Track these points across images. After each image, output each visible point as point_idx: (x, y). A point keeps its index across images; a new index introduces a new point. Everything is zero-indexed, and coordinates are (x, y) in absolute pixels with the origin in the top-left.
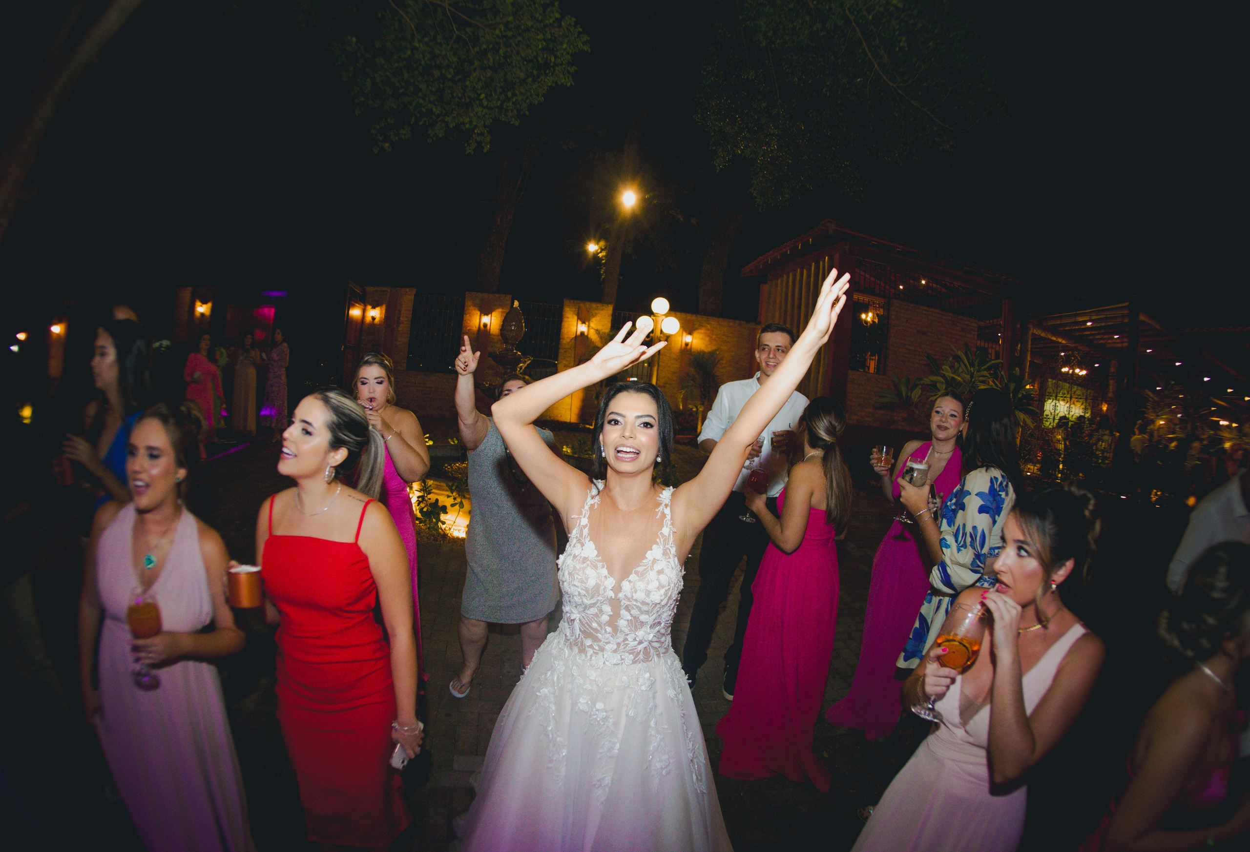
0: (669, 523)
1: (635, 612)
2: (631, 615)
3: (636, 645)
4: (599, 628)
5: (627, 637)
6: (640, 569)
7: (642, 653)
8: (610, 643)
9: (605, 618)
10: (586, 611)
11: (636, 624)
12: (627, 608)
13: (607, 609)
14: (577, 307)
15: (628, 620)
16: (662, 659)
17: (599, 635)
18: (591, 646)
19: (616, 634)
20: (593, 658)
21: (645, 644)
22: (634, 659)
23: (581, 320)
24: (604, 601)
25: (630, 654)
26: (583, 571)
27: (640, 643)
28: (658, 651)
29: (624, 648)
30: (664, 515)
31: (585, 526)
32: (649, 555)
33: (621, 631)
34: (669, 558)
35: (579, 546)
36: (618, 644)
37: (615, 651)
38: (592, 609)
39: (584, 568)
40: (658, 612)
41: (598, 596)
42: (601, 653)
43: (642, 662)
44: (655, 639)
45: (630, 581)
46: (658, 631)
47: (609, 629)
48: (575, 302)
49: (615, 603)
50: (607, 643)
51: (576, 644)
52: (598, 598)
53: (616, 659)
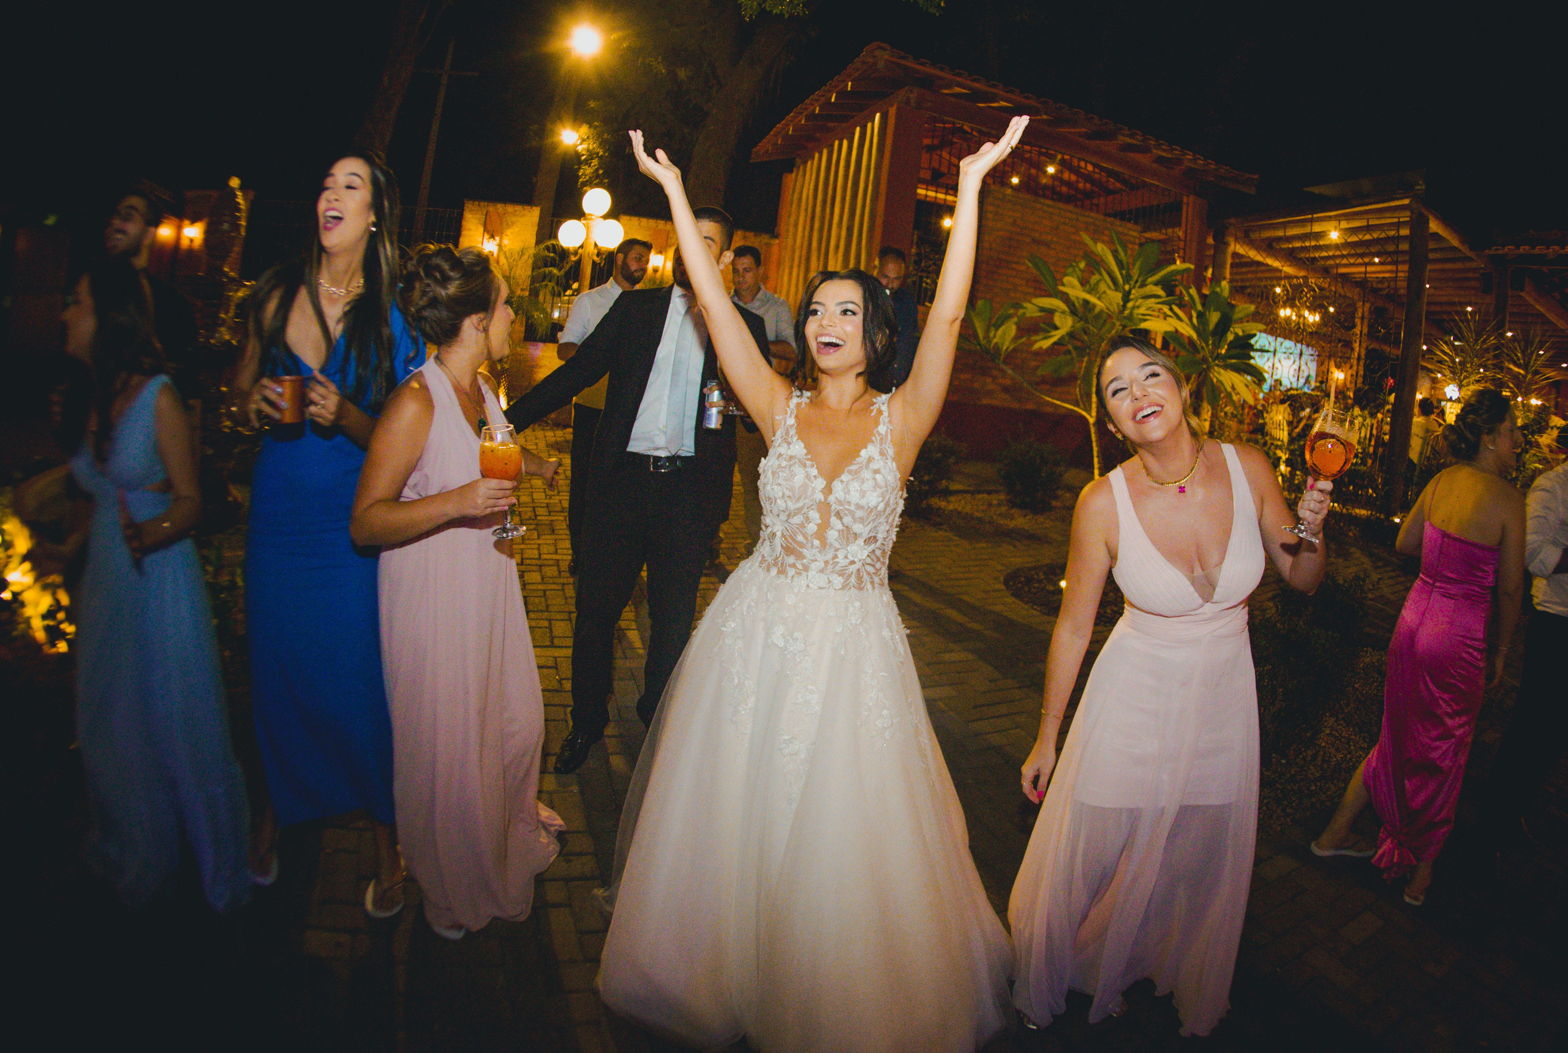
0: (887, 420)
1: (847, 520)
2: (843, 523)
3: (847, 564)
4: (804, 541)
5: (837, 553)
6: (853, 467)
7: (853, 576)
8: (816, 560)
9: (812, 528)
10: (790, 521)
11: (849, 536)
12: (838, 515)
13: (815, 515)
14: (485, 212)
15: (839, 531)
16: (877, 591)
17: (805, 551)
18: (794, 566)
19: (824, 550)
20: (795, 579)
21: (858, 565)
22: (844, 582)
23: (488, 233)
24: (812, 505)
25: (839, 575)
26: (790, 468)
27: (853, 562)
28: (872, 578)
29: (834, 567)
30: (880, 412)
31: (791, 426)
32: (863, 453)
33: (831, 545)
34: (887, 459)
35: (785, 445)
36: (826, 562)
37: (822, 571)
38: (795, 518)
39: (791, 466)
40: (874, 520)
41: (805, 498)
42: (804, 574)
43: (853, 588)
44: (869, 561)
45: (842, 481)
46: (874, 551)
47: (817, 543)
48: (482, 204)
49: (824, 508)
50: (813, 561)
51: (775, 564)
52: (805, 501)
53: (822, 580)
